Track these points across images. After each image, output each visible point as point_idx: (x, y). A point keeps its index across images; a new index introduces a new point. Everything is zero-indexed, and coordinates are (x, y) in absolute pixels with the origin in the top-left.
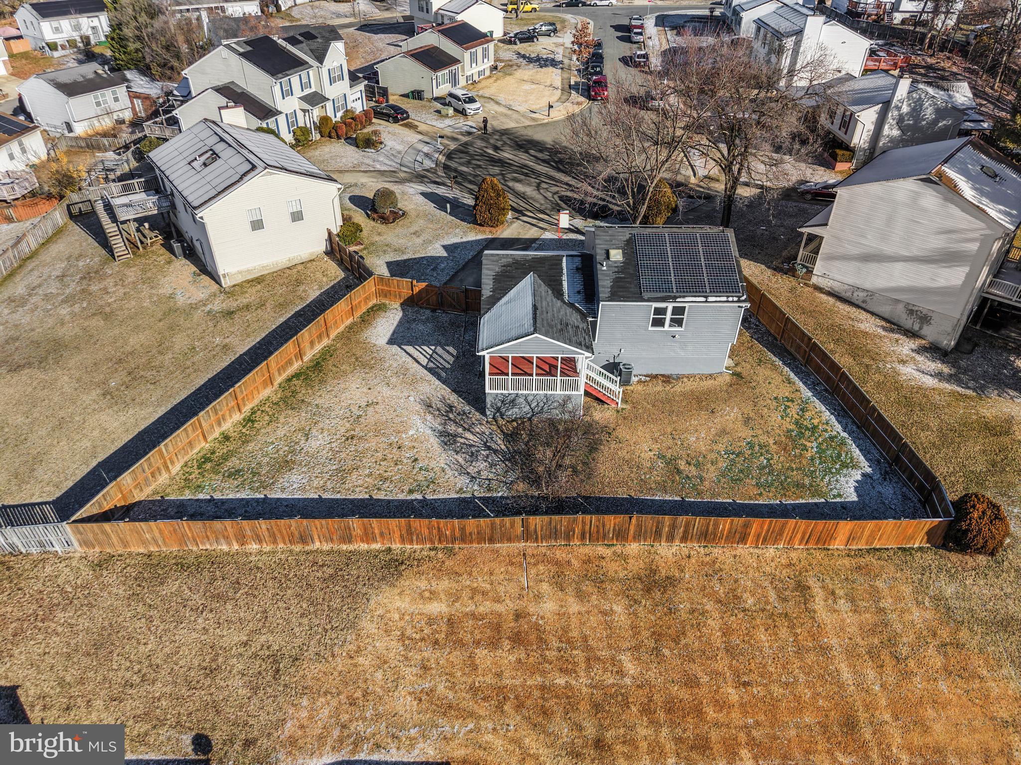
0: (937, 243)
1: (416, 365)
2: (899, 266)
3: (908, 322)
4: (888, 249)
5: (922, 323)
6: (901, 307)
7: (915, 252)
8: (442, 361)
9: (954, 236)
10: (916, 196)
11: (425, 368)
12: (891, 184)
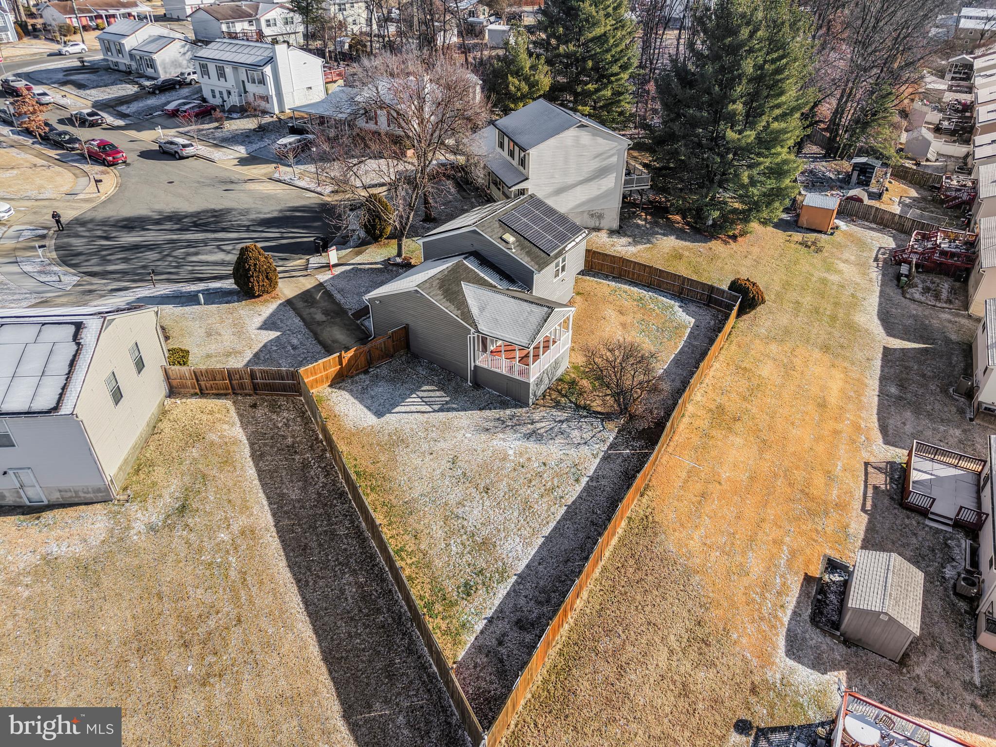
0: (595, 165)
1: (426, 415)
2: (579, 188)
3: (592, 223)
4: (570, 180)
5: (600, 220)
6: (586, 215)
7: (585, 175)
8: (437, 399)
9: (604, 156)
10: (577, 139)
11: (434, 411)
12: (561, 135)
